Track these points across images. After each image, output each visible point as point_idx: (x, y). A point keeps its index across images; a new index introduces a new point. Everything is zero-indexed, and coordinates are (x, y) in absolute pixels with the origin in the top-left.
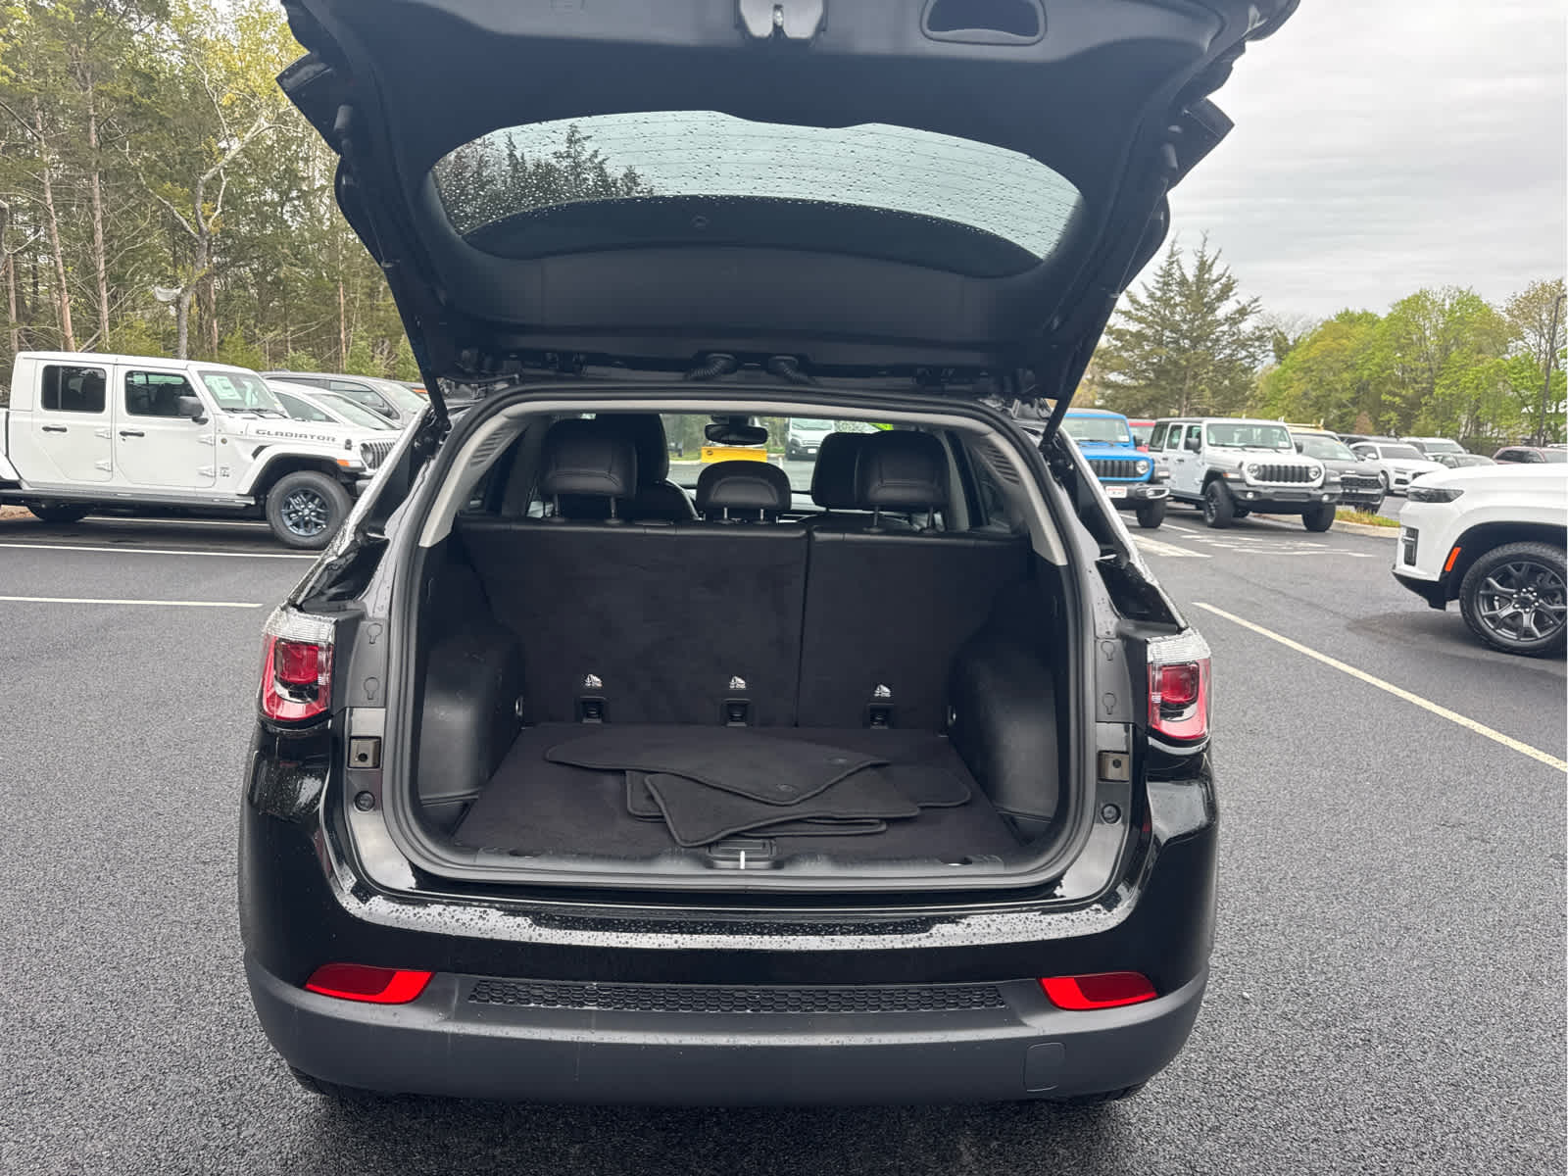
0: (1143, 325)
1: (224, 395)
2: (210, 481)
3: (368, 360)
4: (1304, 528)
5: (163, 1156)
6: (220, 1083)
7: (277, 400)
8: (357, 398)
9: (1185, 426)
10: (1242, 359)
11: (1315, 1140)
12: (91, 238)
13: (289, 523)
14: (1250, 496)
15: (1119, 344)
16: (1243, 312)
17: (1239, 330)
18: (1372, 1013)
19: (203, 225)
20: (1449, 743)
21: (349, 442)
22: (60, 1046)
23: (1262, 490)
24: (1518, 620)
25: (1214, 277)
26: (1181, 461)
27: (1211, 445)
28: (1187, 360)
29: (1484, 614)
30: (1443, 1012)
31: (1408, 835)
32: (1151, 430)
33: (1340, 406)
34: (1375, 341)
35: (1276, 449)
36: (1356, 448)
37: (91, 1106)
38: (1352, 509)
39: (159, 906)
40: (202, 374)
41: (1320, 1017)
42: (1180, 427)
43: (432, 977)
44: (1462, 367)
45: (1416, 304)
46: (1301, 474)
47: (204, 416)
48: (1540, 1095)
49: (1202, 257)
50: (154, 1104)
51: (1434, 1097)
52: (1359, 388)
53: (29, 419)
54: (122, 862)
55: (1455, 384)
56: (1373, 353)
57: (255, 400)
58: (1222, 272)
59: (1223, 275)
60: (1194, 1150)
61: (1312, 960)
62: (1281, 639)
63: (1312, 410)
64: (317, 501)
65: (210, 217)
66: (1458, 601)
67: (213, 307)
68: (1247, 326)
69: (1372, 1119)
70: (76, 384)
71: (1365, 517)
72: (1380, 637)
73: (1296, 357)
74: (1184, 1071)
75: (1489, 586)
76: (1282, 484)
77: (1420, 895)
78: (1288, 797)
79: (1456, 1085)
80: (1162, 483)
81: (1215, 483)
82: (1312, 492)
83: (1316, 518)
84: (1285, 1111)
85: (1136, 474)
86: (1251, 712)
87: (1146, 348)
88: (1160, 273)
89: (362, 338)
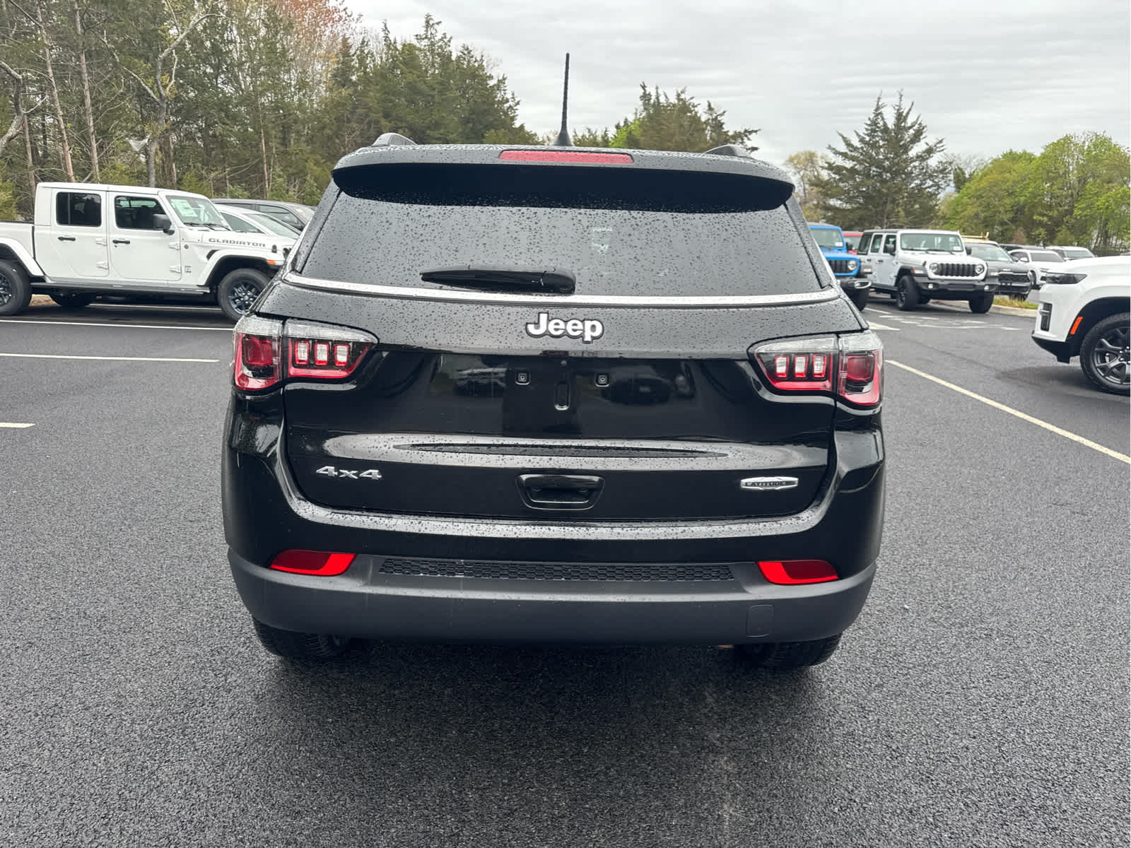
0: (855, 163)
1: (184, 213)
2: (177, 277)
3: (284, 192)
4: (970, 311)
5: (177, 692)
6: (212, 651)
7: (222, 218)
8: (278, 216)
9: (885, 236)
10: (929, 187)
11: (948, 693)
12: (83, 103)
13: (234, 306)
14: (931, 287)
15: (837, 177)
16: (930, 151)
17: (927, 165)
18: (993, 619)
19: (162, 92)
20: (1065, 452)
21: (274, 247)
22: (104, 629)
23: (939, 282)
24: (1122, 370)
25: (909, 125)
26: (881, 261)
27: (903, 249)
28: (888, 189)
29: (1097, 365)
30: (1044, 619)
31: (1029, 510)
32: (859, 240)
33: (1002, 223)
34: (1031, 174)
35: (951, 252)
36: (1012, 254)
37: (127, 663)
38: (1006, 297)
39: (162, 547)
40: (169, 198)
41: (957, 621)
42: (881, 236)
43: (355, 557)
44: (1096, 194)
45: (1063, 145)
46: (969, 270)
47: (171, 228)
48: (1107, 669)
49: (898, 110)
50: (170, 662)
51: (1032, 669)
52: (1018, 210)
53: (48, 232)
54: (137, 520)
55: (1089, 207)
56: (1028, 184)
57: (207, 218)
58: (915, 120)
59: (916, 123)
60: (865, 698)
61: (955, 586)
62: (948, 385)
63: (981, 226)
64: (253, 290)
65: (167, 85)
66: (1078, 357)
67: (172, 154)
68: (933, 162)
69: (988, 681)
70: (80, 207)
71: (1016, 302)
72: (1021, 384)
73: (971, 187)
74: (861, 652)
75: (1102, 345)
76: (954, 277)
77: (1034, 548)
78: (945, 486)
79: (1049, 663)
80: (866, 277)
81: (905, 278)
82: (977, 283)
83: (979, 302)
84: (929, 676)
85: (847, 270)
86: (922, 432)
87: (858, 180)
88: (869, 122)
89: (280, 176)
